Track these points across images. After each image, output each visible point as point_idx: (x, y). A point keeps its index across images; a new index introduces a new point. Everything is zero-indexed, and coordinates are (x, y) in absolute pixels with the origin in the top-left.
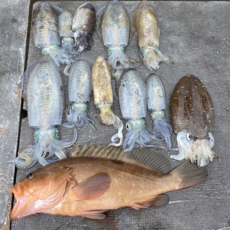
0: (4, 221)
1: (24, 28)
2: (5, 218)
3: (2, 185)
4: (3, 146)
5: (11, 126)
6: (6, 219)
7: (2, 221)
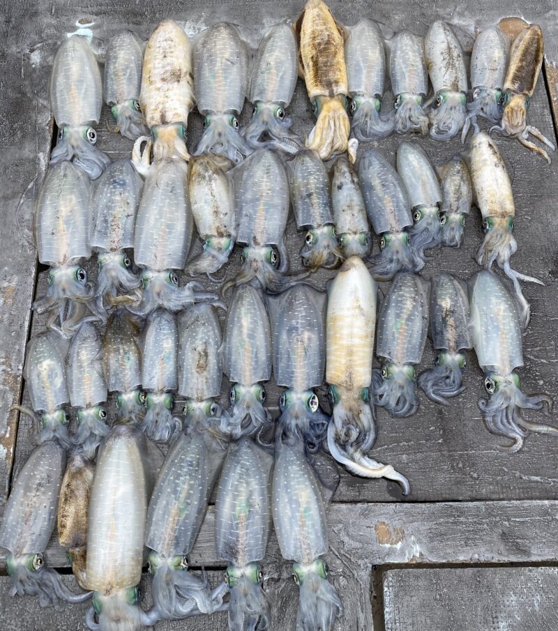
0: (6, 432)
1: (48, 118)
2: (7, 428)
3: (3, 377)
4: (6, 316)
5: (20, 284)
6: (9, 428)
7: (3, 432)
